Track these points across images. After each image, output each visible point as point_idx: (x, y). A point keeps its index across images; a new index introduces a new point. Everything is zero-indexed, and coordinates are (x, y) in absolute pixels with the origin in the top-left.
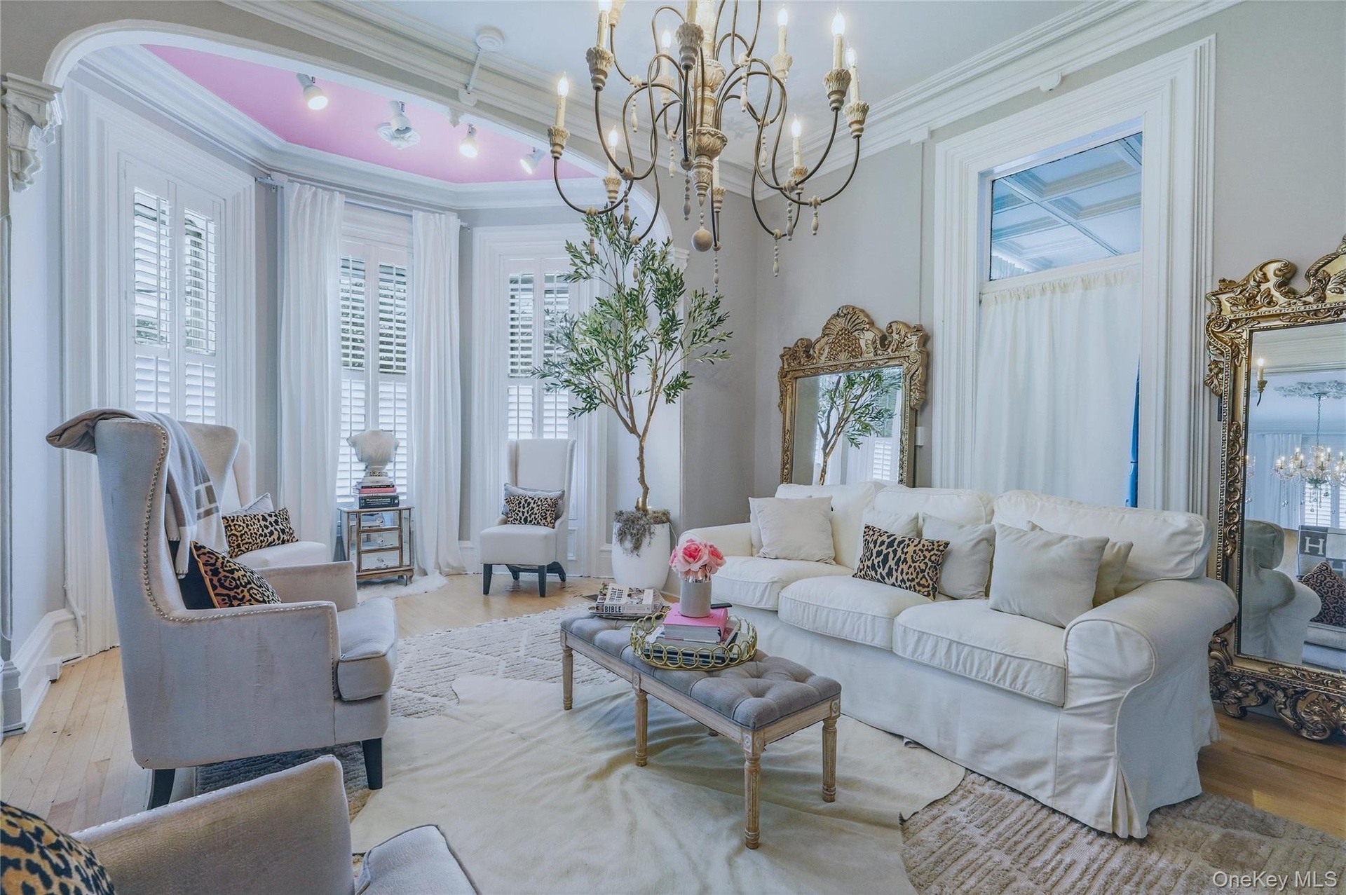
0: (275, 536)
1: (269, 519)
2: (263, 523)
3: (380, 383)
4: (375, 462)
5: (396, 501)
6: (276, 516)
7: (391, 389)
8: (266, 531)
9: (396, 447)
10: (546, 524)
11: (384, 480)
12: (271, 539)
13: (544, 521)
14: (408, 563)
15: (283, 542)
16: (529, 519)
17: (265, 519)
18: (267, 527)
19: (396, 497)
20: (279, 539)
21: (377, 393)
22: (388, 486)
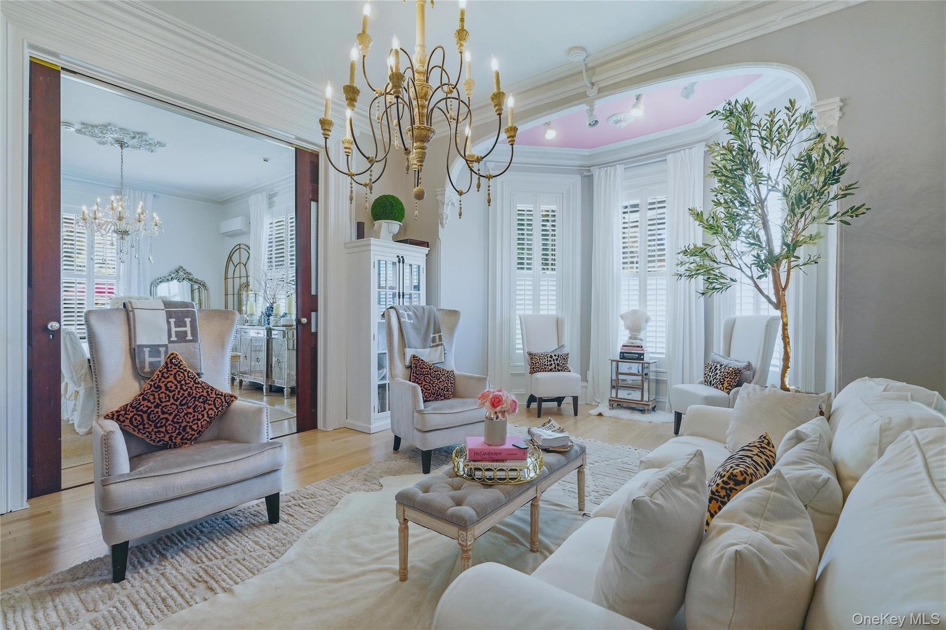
0: (553, 366)
1: (554, 357)
2: (549, 359)
3: (648, 278)
4: (635, 330)
5: (642, 357)
6: (558, 356)
7: (654, 282)
8: (549, 363)
9: (647, 321)
10: (722, 389)
11: (638, 343)
12: (550, 368)
13: (721, 386)
14: (647, 400)
15: (559, 371)
16: (712, 383)
17: (551, 357)
18: (550, 361)
19: (643, 354)
20: (555, 368)
21: (646, 285)
22: (639, 347)
